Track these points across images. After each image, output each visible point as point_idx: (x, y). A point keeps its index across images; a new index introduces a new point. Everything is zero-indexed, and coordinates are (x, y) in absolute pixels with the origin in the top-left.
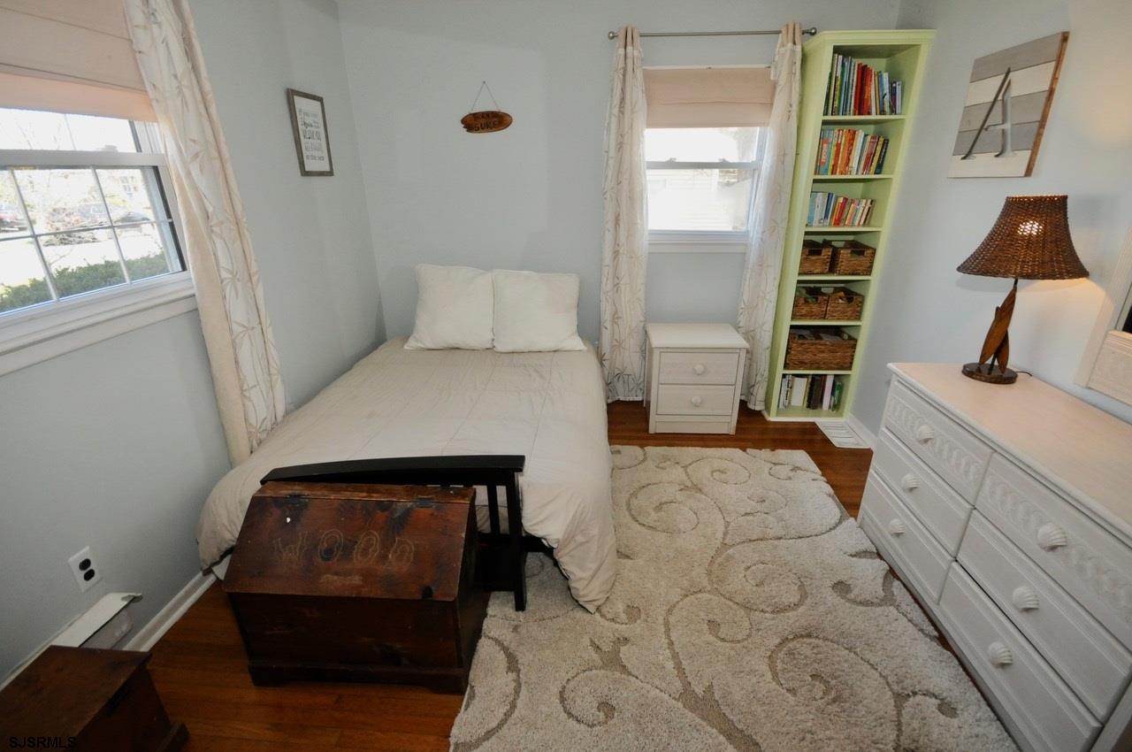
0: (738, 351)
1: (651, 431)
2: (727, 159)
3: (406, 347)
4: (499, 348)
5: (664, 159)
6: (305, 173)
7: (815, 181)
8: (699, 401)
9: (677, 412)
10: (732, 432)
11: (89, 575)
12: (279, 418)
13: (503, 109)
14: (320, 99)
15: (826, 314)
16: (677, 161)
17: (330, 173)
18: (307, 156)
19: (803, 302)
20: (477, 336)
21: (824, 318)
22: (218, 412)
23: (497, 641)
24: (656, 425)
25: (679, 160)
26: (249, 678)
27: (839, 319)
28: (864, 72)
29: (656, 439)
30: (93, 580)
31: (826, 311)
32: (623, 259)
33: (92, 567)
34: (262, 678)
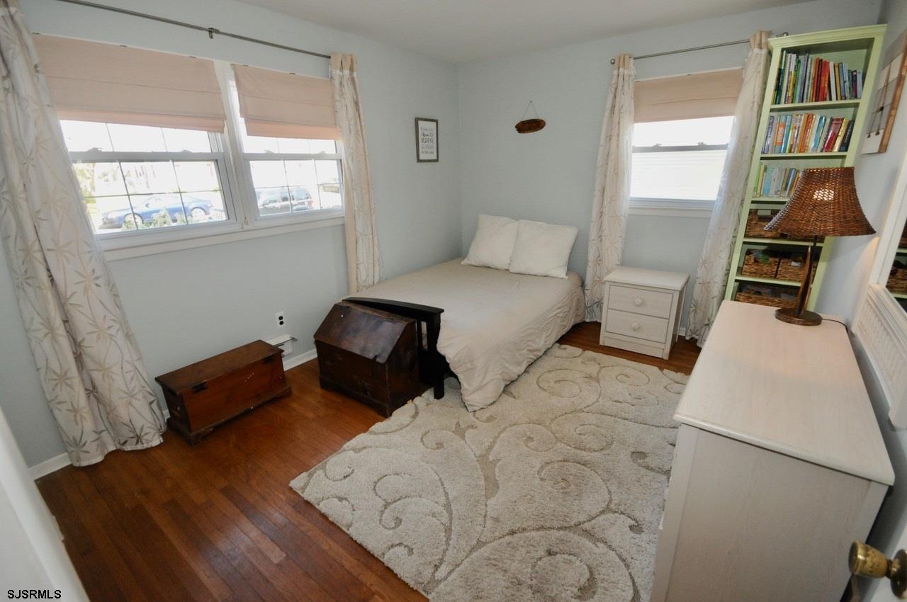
0: (672, 292)
1: (601, 343)
2: (705, 143)
3: (462, 263)
4: (511, 271)
5: (651, 145)
6: (419, 161)
7: (762, 158)
8: (637, 326)
9: (621, 332)
10: (666, 357)
11: (281, 323)
12: (375, 282)
13: (541, 117)
14: (436, 121)
15: (776, 275)
16: (662, 146)
17: (437, 160)
18: (422, 152)
19: (753, 261)
20: (500, 260)
21: (775, 278)
22: (347, 273)
23: (416, 406)
24: (604, 340)
25: (664, 145)
26: (318, 383)
27: (789, 280)
28: (821, 66)
29: (603, 349)
30: (282, 325)
31: (777, 271)
32: (605, 218)
33: (283, 320)
34: (324, 385)
